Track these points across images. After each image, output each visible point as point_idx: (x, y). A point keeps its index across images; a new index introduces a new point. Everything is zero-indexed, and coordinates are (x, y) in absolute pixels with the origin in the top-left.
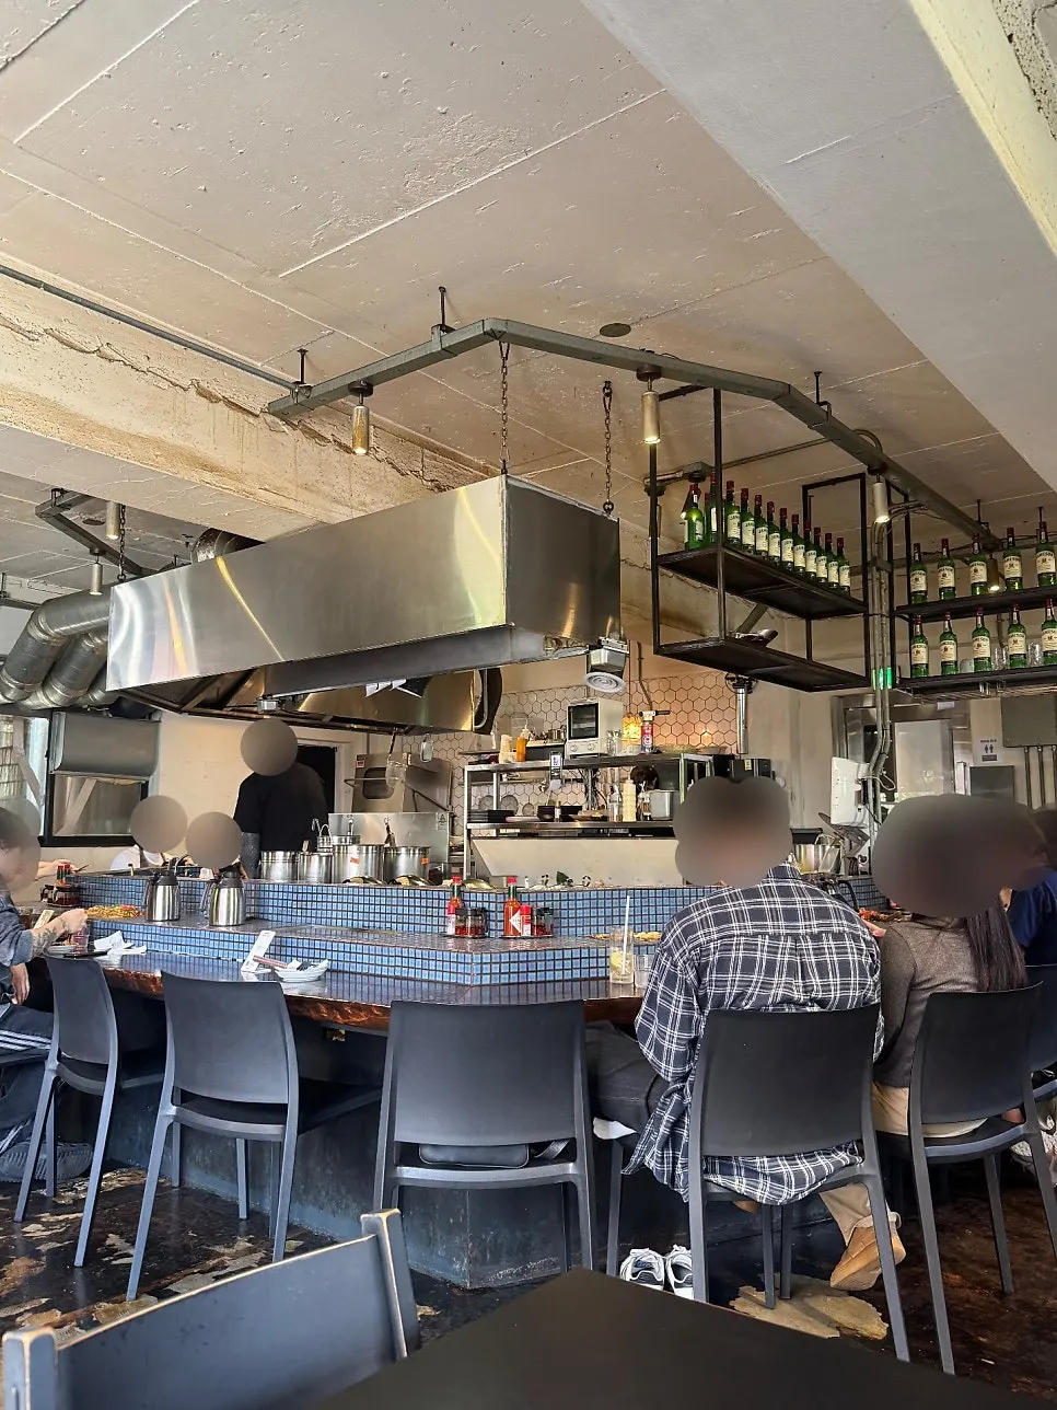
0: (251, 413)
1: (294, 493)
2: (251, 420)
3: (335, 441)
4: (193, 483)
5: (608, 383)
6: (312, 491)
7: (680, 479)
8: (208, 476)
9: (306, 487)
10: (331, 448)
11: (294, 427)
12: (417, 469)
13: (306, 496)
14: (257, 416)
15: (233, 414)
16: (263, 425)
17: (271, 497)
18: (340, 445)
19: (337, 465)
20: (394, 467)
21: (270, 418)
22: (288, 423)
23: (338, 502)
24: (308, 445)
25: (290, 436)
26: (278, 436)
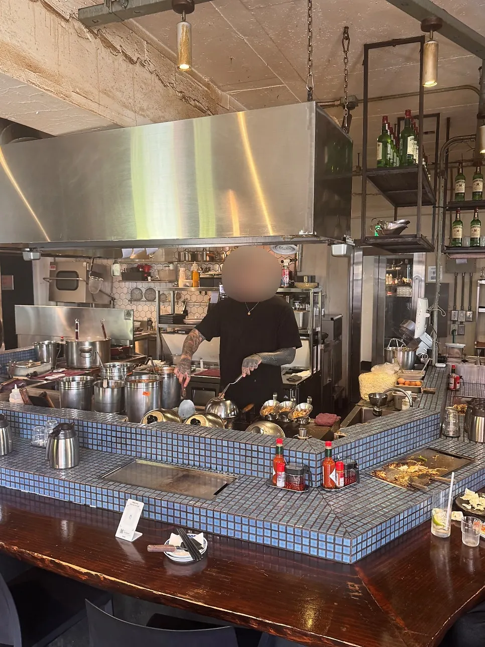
0: (63, 17)
1: (97, 97)
2: (63, 23)
3: (123, 52)
4: (20, 83)
5: (347, 28)
6: (108, 96)
7: (337, 106)
8: (33, 76)
9: (105, 92)
10: (121, 58)
11: (95, 36)
12: (173, 82)
13: (105, 100)
14: (67, 21)
15: (50, 16)
16: (72, 30)
17: (82, 100)
18: (126, 55)
19: (125, 73)
20: (160, 79)
21: (78, 25)
22: (91, 32)
23: (126, 107)
24: (104, 52)
25: (93, 43)
26: (83, 42)
